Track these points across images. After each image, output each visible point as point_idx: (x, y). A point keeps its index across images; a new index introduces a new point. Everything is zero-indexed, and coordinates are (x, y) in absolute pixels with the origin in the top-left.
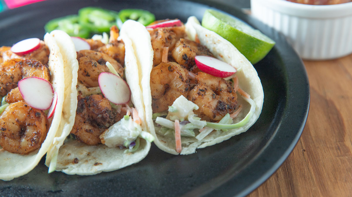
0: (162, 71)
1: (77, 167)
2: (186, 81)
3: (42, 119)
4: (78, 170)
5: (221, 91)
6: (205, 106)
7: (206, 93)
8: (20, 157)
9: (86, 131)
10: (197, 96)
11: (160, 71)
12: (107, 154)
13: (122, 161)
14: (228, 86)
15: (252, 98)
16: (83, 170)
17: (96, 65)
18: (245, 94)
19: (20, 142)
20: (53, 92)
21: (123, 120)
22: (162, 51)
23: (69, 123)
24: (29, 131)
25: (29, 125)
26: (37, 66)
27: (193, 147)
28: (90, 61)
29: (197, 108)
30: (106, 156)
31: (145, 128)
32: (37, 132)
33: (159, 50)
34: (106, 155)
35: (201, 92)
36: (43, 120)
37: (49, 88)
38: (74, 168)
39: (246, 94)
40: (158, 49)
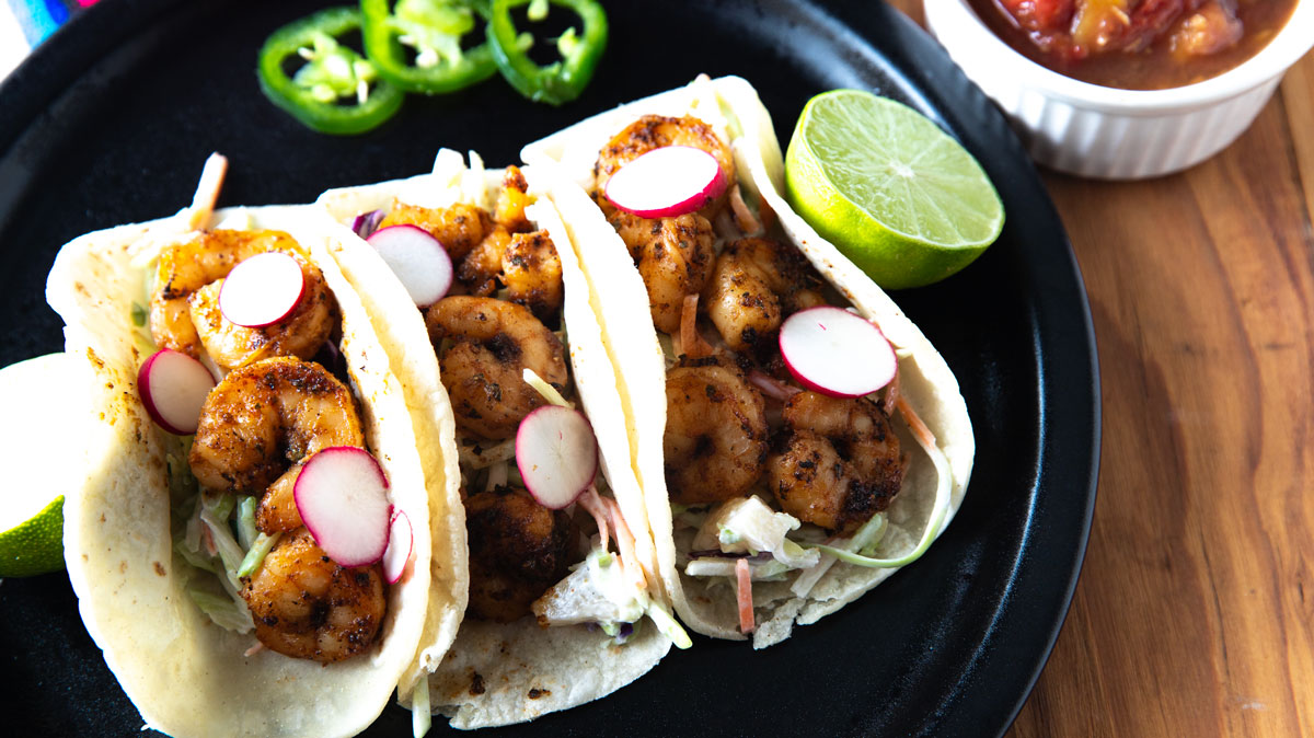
0: (688, 397)
1: (484, 703)
2: (761, 437)
3: (372, 586)
4: (489, 715)
5: (856, 440)
6: (816, 508)
7: (819, 470)
8: (319, 670)
9: (495, 596)
10: (793, 482)
11: (683, 395)
12: (554, 648)
13: (600, 673)
14: (874, 421)
15: (940, 444)
16: (501, 714)
17: (499, 395)
18: (919, 426)
19: (316, 639)
20: (386, 484)
21: (593, 561)
22: (679, 307)
23: (452, 601)
24: (342, 616)
25: (340, 604)
26: (323, 389)
27: (786, 617)
28: (479, 380)
29: (795, 523)
30: (554, 657)
31: (658, 593)
32: (365, 619)
33: (672, 308)
34: (551, 653)
35: (804, 470)
36: (377, 589)
37: (372, 475)
38: (476, 710)
39: (922, 427)
40: (667, 305)
